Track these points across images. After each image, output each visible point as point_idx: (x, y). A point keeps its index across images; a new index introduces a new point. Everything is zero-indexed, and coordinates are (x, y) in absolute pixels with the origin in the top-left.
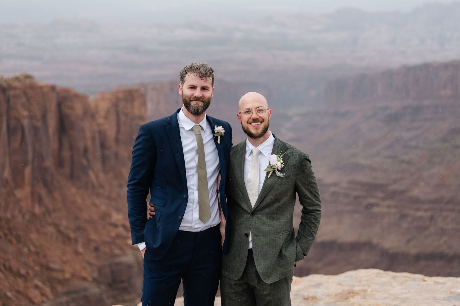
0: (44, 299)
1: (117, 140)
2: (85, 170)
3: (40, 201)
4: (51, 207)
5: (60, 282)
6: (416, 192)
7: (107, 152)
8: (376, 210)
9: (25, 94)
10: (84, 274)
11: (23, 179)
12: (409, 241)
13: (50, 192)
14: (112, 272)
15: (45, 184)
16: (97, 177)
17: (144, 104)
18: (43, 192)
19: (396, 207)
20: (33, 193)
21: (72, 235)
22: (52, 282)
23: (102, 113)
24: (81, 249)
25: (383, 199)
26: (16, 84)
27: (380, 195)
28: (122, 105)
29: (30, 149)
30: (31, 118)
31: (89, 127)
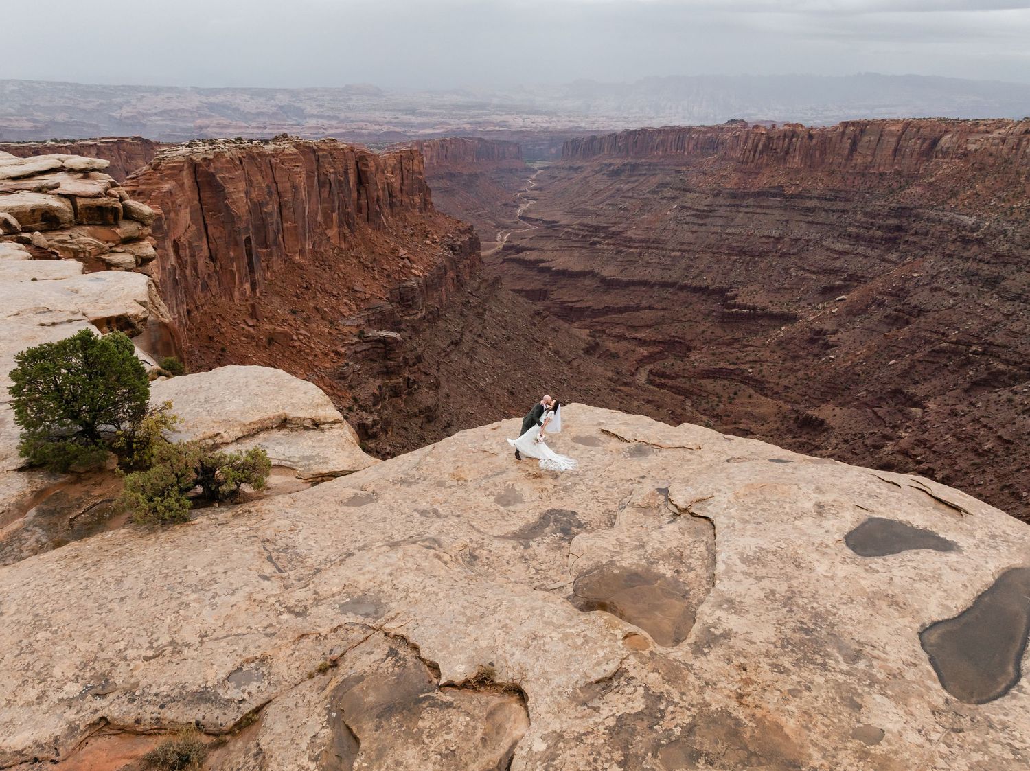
1: (401, 190)
2: (378, 214)
3: (345, 238)
4: (353, 243)
5: (362, 300)
6: (629, 234)
7: (394, 200)
8: (598, 246)
9: (331, 155)
10: (380, 295)
11: (332, 221)
12: (622, 271)
13: (352, 231)
14: (400, 293)
15: (349, 225)
16: (387, 220)
17: (421, 162)
18: (347, 231)
19: (613, 245)
20: (339, 233)
21: (370, 265)
22: (356, 300)
23: (390, 169)
24: (377, 277)
25: (604, 238)
26: (323, 146)
27: (603, 235)
28: (404, 161)
29: (336, 198)
30: (335, 173)
31: (380, 180)
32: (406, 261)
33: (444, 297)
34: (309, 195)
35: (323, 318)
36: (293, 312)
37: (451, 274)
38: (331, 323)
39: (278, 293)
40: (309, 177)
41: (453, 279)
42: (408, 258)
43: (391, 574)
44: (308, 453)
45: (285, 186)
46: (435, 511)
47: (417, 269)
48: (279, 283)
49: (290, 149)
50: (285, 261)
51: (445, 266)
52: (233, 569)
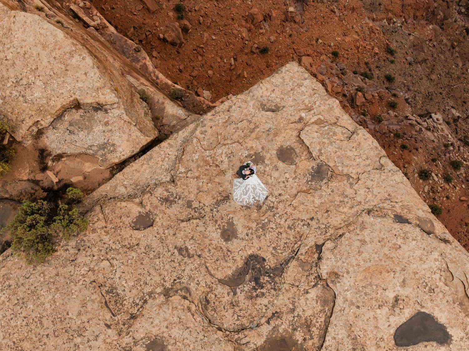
43: (167, 327)
44: (101, 141)
46: (187, 249)
52: (91, 319)
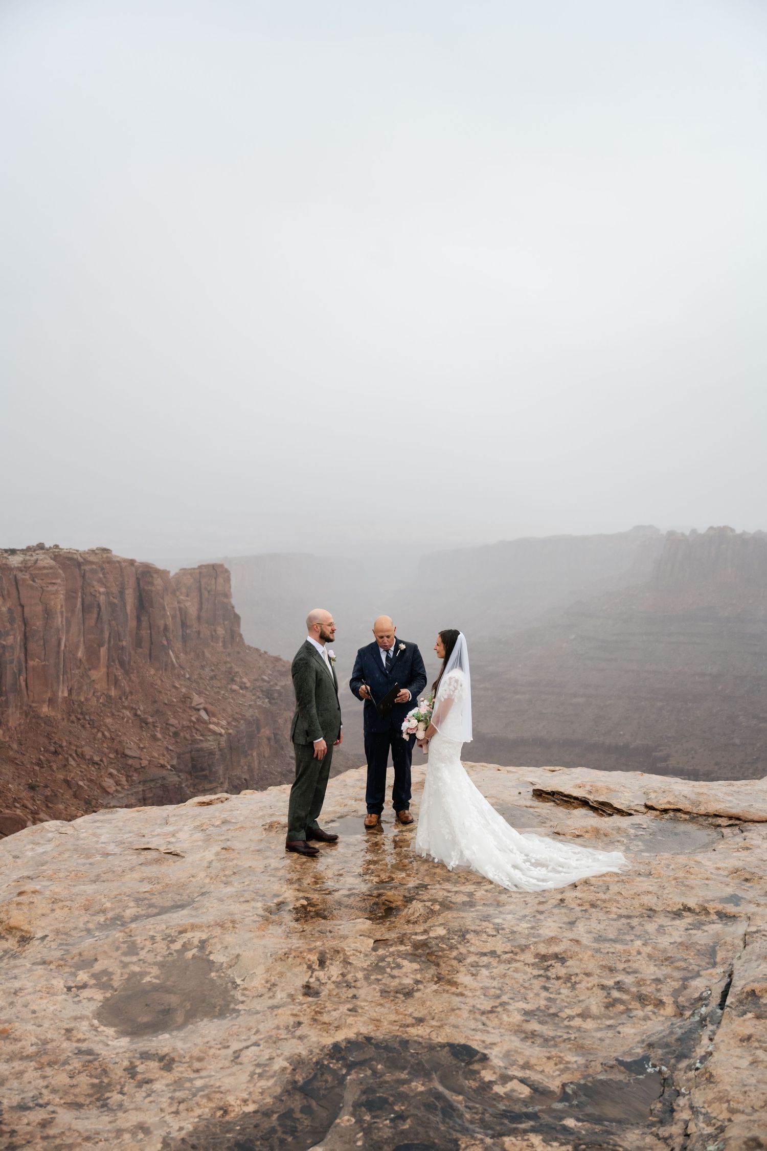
0: (119, 788)
1: (199, 618)
2: (164, 648)
3: (116, 682)
4: (127, 689)
5: (136, 770)
6: (513, 674)
7: (188, 631)
9: (102, 569)
10: (162, 762)
11: (99, 659)
12: (506, 726)
13: (127, 673)
14: (192, 759)
15: (122, 664)
16: (177, 658)
17: (228, 580)
18: (119, 673)
20: (108, 673)
21: (150, 720)
22: (127, 770)
23: (184, 590)
24: (159, 735)
26: (92, 558)
28: (203, 581)
29: (106, 627)
30: (107, 594)
31: (169, 604)
32: (203, 714)
33: (256, 763)
34: (68, 622)
35: (75, 796)
36: (32, 788)
37: (266, 732)
38: (88, 802)
39: (12, 761)
40: (70, 597)
41: (269, 739)
42: (205, 710)
45: (34, 610)
47: (217, 724)
48: (15, 746)
49: (46, 561)
50: (26, 715)
51: (258, 720)
